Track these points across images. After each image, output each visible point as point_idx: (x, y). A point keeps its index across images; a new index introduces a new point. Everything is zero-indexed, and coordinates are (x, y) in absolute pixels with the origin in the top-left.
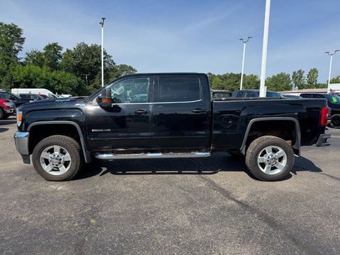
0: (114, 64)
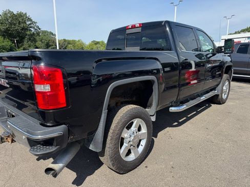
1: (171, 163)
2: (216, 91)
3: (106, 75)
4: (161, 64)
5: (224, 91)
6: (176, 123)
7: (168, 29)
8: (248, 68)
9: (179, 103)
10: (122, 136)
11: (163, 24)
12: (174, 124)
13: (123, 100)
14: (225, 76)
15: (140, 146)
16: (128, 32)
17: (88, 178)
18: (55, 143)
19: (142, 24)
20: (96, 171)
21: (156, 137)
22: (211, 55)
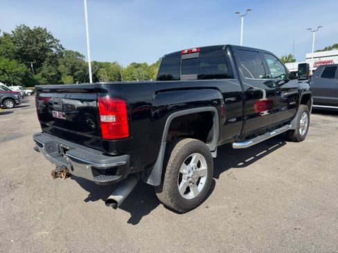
0: (63, 49)
1: (235, 204)
2: (290, 126)
3: (162, 106)
4: (222, 94)
5: (301, 125)
6: (242, 164)
7: (229, 53)
8: (335, 97)
9: (244, 138)
10: (181, 171)
11: (224, 48)
12: (240, 164)
13: (180, 134)
14: (301, 107)
15: (200, 184)
16: (184, 57)
17: (144, 218)
18: (118, 172)
19: (200, 48)
20: (152, 212)
21: (218, 178)
22: (283, 82)
